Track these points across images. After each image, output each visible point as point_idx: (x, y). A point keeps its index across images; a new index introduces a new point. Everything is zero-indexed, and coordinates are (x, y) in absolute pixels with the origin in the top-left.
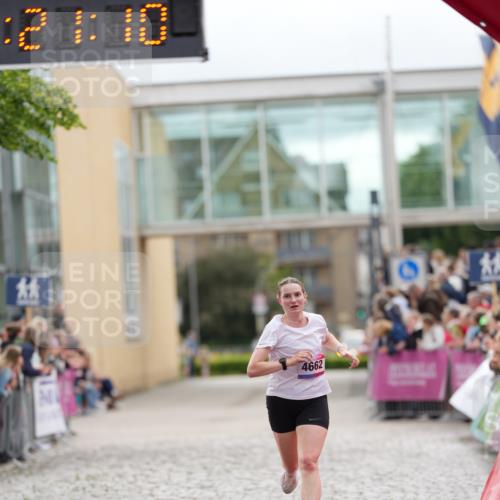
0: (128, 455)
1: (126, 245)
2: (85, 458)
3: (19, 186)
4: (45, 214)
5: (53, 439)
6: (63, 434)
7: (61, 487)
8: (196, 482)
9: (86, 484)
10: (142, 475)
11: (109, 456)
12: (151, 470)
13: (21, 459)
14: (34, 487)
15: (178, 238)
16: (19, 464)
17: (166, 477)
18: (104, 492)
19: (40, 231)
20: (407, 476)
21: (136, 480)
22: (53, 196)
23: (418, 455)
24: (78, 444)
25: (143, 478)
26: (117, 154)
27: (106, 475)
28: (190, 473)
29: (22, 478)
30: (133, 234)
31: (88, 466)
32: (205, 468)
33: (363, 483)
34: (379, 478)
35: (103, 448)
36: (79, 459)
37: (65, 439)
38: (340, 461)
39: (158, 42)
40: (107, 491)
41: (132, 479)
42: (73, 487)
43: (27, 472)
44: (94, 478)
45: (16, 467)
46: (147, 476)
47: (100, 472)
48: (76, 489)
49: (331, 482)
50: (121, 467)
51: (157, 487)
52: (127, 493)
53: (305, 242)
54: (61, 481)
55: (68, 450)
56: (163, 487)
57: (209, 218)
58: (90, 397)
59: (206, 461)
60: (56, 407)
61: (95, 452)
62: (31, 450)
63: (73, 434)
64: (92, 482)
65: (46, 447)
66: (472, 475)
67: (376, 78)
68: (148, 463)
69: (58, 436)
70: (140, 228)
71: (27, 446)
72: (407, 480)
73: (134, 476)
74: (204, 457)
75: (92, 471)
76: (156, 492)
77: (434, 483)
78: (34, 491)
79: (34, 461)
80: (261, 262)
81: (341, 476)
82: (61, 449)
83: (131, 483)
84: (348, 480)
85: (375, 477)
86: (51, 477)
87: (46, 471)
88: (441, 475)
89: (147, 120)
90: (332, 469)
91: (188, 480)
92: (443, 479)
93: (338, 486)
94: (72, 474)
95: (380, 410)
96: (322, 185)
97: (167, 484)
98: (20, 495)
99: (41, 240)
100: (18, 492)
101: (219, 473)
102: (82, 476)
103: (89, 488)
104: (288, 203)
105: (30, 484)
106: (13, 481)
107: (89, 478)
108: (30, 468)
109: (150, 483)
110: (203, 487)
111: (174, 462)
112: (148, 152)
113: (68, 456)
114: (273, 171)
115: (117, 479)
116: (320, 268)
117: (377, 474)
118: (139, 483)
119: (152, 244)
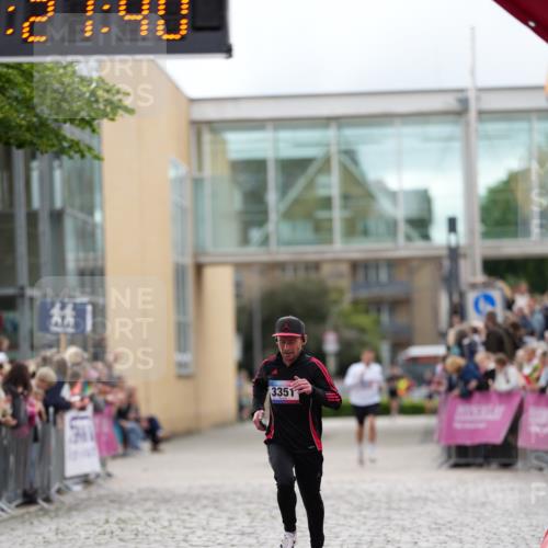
0: (166, 499)
1: (179, 272)
2: (118, 501)
3: (58, 204)
4: (88, 236)
5: (86, 480)
6: (98, 476)
7: (87, 531)
8: (236, 528)
9: (114, 527)
10: (178, 519)
11: (146, 500)
12: (189, 514)
13: (48, 500)
14: (57, 529)
15: (240, 267)
16: (45, 505)
17: (204, 523)
18: (133, 537)
19: (81, 255)
20: (468, 525)
21: (171, 525)
22: (98, 217)
23: (483, 504)
24: (114, 486)
25: (178, 522)
26: (172, 173)
27: (139, 518)
28: (231, 519)
29: (46, 520)
30: (188, 261)
31: (120, 509)
32: (249, 514)
33: (419, 533)
34: (437, 527)
35: (140, 491)
36: (112, 501)
37: (100, 481)
38: (399, 509)
39: (177, 37)
40: (136, 535)
41: (166, 524)
42: (100, 530)
43: (53, 514)
44: (124, 521)
45: (42, 509)
46: (184, 521)
47: (132, 516)
48: (104, 533)
49: (384, 531)
50: (157, 511)
51: (193, 532)
52: (158, 538)
53: (384, 275)
54: (88, 524)
55: (102, 492)
56: (200, 533)
57: (273, 246)
58: (132, 437)
59: (252, 507)
60: (91, 445)
61: (131, 494)
62: (59, 491)
63: (109, 475)
64: (122, 526)
65: (77, 488)
66: (538, 527)
67: (460, 95)
68: (187, 508)
69: (92, 477)
70: (196, 255)
71: (55, 486)
72: (466, 529)
73: (170, 521)
74: (250, 502)
75: (124, 515)
76: (190, 537)
77: (495, 534)
78: (57, 534)
79: (62, 503)
80: (333, 296)
81: (397, 525)
82: (94, 491)
83: (165, 527)
84: (404, 529)
85: (434, 526)
86: (78, 519)
87: (74, 513)
88: (504, 526)
89: (207, 137)
90: (389, 518)
91: (228, 526)
92: (506, 530)
93: (391, 536)
94: (103, 517)
95: (449, 457)
96: (400, 212)
97: (204, 529)
98: (40, 537)
99: (82, 264)
100: (39, 534)
101: (263, 519)
102: (113, 519)
103: (118, 532)
104: (365, 233)
105: (54, 527)
106: (36, 522)
107: (120, 521)
108: (57, 509)
109: (185, 528)
110: (243, 534)
111: (216, 507)
112: (208, 171)
113: (100, 498)
114: (346, 197)
115: (150, 523)
116: (399, 304)
117: (436, 524)
118: (174, 528)
119: (209, 273)
